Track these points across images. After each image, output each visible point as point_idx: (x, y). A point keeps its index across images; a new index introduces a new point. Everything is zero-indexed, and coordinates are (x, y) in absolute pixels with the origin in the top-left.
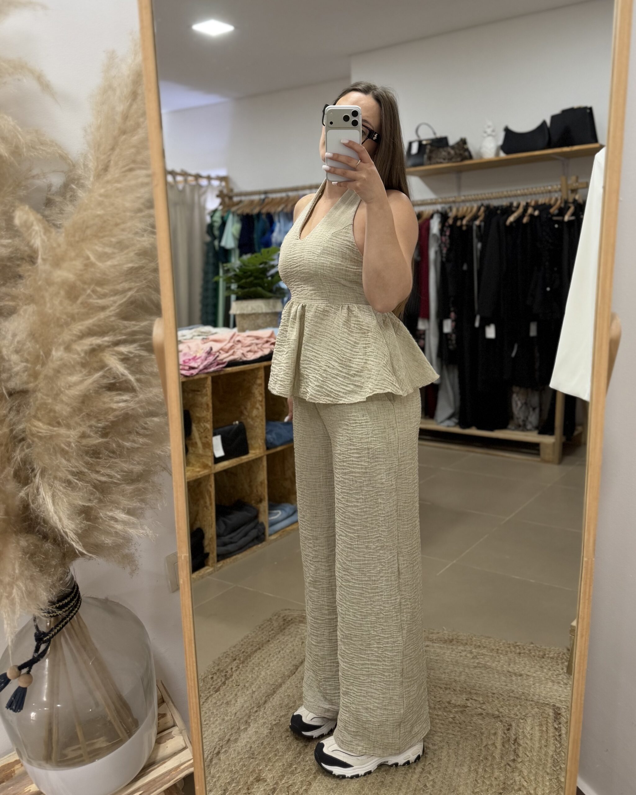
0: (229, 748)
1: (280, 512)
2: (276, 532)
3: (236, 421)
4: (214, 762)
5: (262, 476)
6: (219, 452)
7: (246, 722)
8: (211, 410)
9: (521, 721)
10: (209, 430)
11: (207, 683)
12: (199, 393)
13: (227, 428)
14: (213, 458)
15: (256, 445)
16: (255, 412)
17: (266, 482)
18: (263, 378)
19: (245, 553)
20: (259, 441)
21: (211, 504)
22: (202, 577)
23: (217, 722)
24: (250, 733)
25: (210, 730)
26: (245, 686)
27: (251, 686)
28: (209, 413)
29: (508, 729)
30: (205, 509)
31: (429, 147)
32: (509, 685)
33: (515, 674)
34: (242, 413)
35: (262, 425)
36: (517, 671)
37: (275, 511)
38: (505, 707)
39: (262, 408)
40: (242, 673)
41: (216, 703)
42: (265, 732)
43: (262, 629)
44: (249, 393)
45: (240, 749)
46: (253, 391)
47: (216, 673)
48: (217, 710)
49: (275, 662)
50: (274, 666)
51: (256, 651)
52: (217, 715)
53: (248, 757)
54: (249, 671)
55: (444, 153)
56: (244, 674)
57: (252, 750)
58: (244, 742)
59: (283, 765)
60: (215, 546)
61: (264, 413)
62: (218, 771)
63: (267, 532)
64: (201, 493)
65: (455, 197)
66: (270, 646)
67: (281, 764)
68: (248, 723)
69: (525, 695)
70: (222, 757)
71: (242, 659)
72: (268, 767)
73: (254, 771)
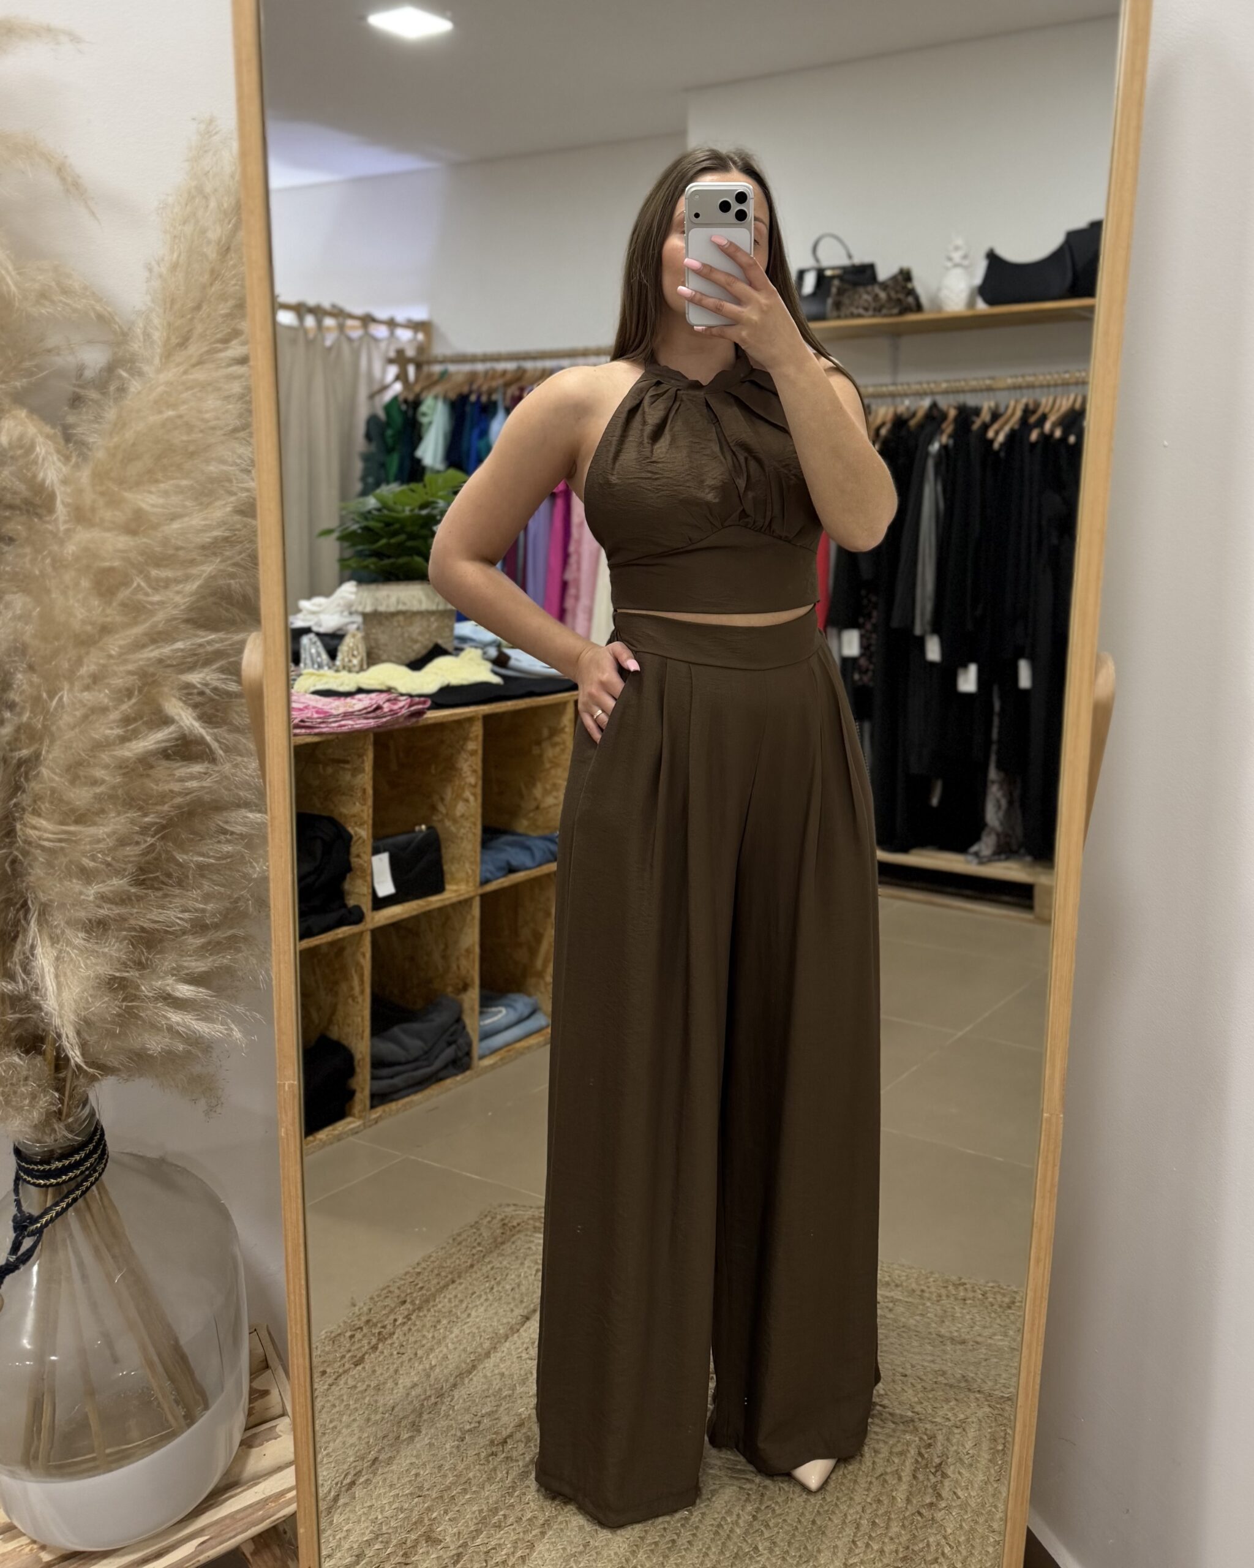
0: (375, 1474)
1: (504, 1010)
2: (494, 1051)
3: (420, 824)
4: (341, 1502)
5: (471, 937)
6: (385, 887)
7: (413, 1423)
8: (370, 802)
9: (956, 1431)
10: (364, 841)
11: (340, 1347)
12: (347, 766)
13: (401, 839)
14: (370, 898)
15: (461, 875)
16: (460, 808)
17: (477, 950)
18: (480, 738)
19: (428, 1092)
20: (467, 865)
21: (362, 992)
22: (339, 1138)
23: (355, 1425)
24: (418, 1446)
25: (339, 1440)
26: (416, 1354)
27: (428, 1355)
28: (365, 808)
29: (930, 1445)
30: (350, 1001)
31: (836, 282)
32: (938, 1360)
33: (952, 1339)
34: (433, 809)
35: (474, 834)
36: (956, 1334)
37: (494, 1009)
38: (925, 1403)
39: (476, 799)
40: (414, 1329)
41: (355, 1387)
42: (448, 1446)
43: (460, 1243)
44: (450, 769)
45: (395, 1477)
46: (458, 766)
47: (361, 1328)
48: (356, 1401)
49: (482, 1309)
50: (477, 1317)
51: (446, 1286)
52: (356, 1409)
53: (411, 1494)
54: (428, 1325)
55: (866, 297)
56: (418, 1331)
57: (419, 1479)
58: (405, 1464)
59: (481, 1511)
60: (368, 1077)
61: (479, 810)
62: (348, 1519)
63: (476, 1053)
64: (344, 969)
65: (886, 385)
66: (474, 1276)
67: (475, 1508)
68: (416, 1428)
69: (966, 1381)
70: (359, 1492)
71: (417, 1302)
72: (450, 1515)
73: (420, 1521)
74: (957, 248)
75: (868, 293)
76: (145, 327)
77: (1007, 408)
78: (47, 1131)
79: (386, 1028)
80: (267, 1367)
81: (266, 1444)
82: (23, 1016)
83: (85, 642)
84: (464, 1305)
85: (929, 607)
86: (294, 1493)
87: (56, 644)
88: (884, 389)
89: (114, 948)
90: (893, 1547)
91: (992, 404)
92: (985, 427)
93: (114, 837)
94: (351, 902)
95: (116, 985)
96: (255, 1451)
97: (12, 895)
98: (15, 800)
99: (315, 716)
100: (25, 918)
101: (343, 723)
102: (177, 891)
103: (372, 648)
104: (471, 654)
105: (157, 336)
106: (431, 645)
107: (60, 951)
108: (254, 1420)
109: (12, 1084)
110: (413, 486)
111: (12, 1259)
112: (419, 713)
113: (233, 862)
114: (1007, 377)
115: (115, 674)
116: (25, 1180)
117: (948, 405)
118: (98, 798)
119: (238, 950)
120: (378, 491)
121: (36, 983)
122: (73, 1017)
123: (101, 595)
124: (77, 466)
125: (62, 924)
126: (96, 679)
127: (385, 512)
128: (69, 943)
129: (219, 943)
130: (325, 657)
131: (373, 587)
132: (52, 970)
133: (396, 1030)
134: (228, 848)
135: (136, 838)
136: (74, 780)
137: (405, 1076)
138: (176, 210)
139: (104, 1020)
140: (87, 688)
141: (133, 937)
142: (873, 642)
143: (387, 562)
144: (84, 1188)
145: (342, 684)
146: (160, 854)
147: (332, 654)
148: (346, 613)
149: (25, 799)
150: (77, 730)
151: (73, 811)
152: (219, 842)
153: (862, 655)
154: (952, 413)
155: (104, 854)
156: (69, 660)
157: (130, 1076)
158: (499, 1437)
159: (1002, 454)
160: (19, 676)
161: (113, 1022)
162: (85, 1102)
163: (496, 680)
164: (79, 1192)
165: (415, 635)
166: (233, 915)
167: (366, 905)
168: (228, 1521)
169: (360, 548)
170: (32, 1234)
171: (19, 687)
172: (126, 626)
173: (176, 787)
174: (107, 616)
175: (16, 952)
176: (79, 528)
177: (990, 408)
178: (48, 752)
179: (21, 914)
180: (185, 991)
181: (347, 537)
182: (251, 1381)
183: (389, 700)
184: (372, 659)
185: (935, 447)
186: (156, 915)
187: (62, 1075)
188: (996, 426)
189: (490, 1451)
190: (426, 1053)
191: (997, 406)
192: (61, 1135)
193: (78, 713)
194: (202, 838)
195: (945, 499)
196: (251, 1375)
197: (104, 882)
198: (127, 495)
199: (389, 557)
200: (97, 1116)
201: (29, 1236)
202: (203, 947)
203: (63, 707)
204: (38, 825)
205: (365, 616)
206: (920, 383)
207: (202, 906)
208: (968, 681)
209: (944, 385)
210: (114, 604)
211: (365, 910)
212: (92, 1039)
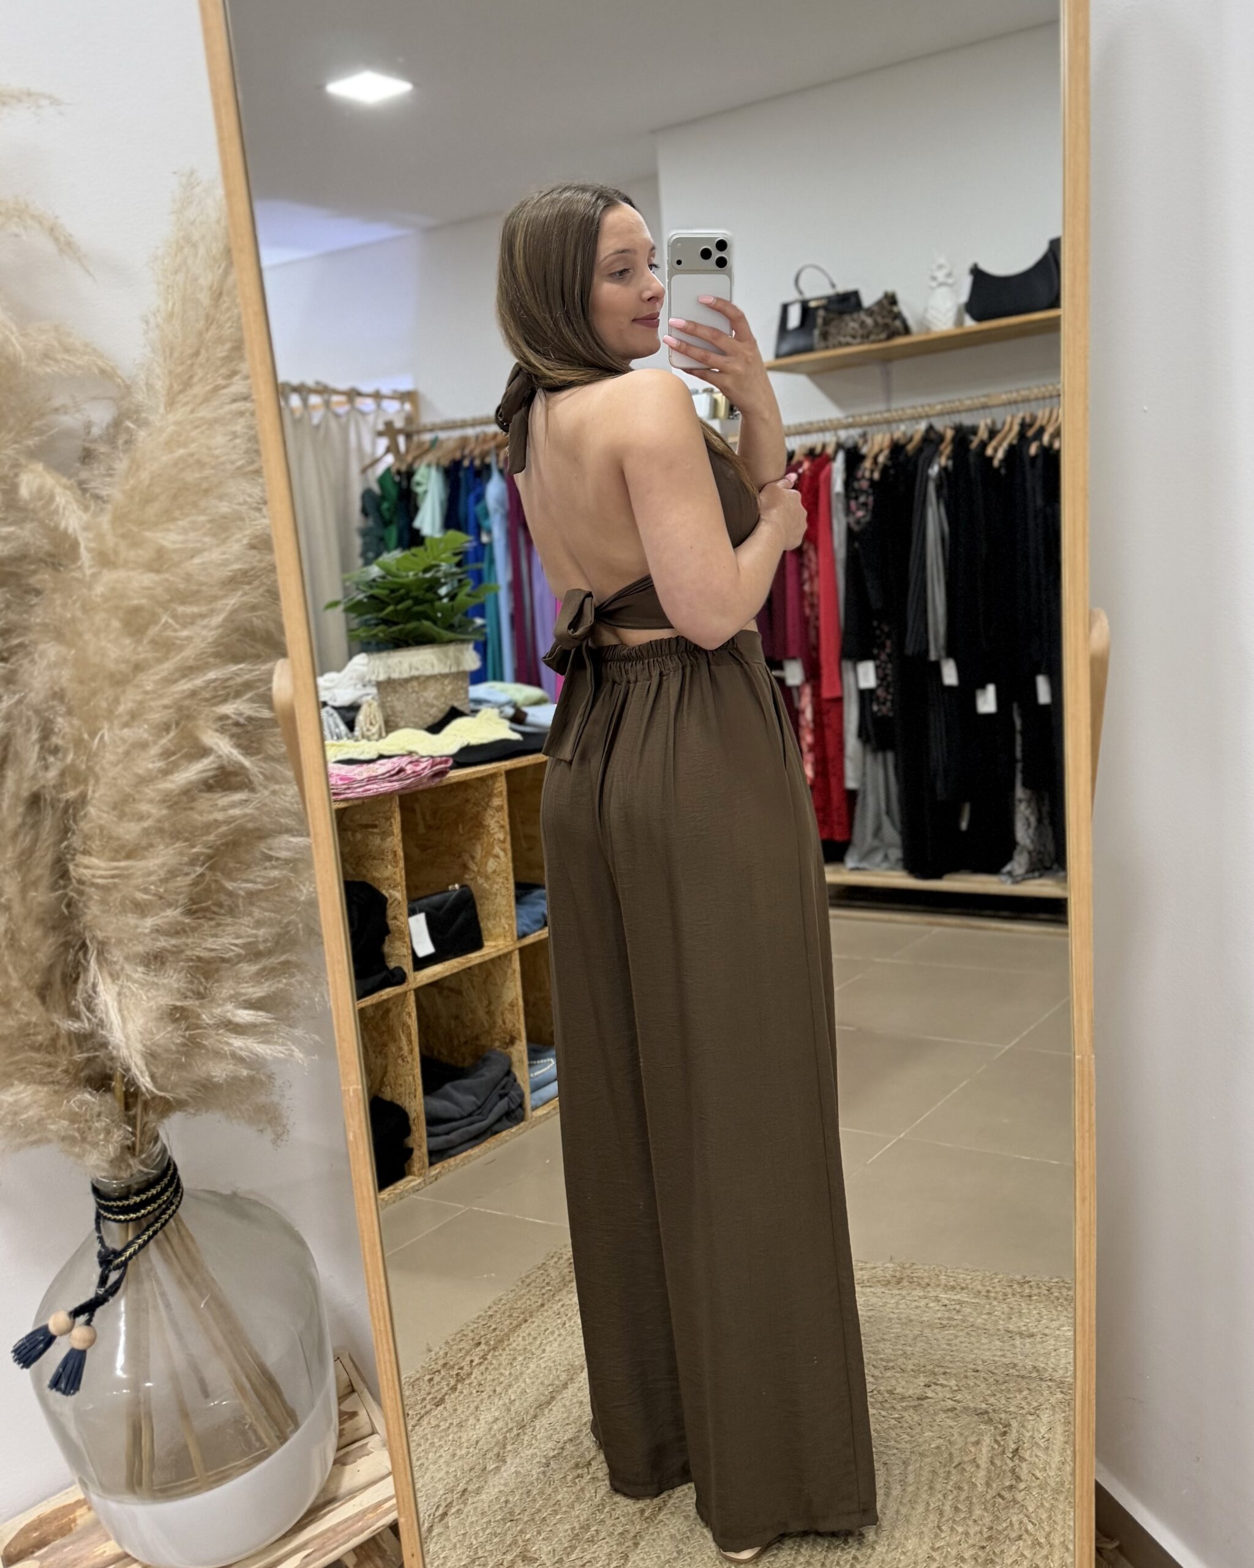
0: (465, 1504)
2: (546, 1101)
3: (454, 884)
4: (434, 1533)
5: (513, 990)
6: (425, 947)
7: (498, 1455)
8: (402, 864)
9: (1030, 1418)
10: (399, 903)
11: (420, 1390)
12: (375, 830)
13: (436, 899)
14: (410, 958)
15: (498, 930)
16: (492, 865)
17: (521, 1002)
18: (505, 793)
19: (484, 1146)
20: (503, 921)
21: (411, 1051)
22: (401, 1197)
23: (442, 1460)
24: (505, 1475)
25: (428, 1476)
26: (495, 1391)
27: (507, 1391)
28: (398, 870)
29: (1005, 1433)
30: (400, 1061)
31: (821, 313)
32: (1009, 1354)
33: (1021, 1334)
34: (465, 867)
35: (507, 889)
36: (1024, 1328)
37: (541, 1062)
38: (999, 1395)
39: (506, 855)
40: (490, 1368)
41: (438, 1426)
42: (534, 1472)
43: (529, 1285)
44: (477, 826)
45: (486, 1505)
46: (486, 823)
47: (439, 1371)
48: (440, 1439)
49: (556, 1344)
50: (552, 1352)
51: (519, 1325)
52: (441, 1446)
53: (502, 1519)
54: (504, 1363)
55: (852, 325)
56: (495, 1369)
57: (509, 1506)
58: (494, 1492)
59: (573, 1529)
60: (425, 1134)
61: (511, 865)
62: (445, 1547)
63: (529, 1102)
64: (390, 1031)
65: (881, 413)
66: (545, 1314)
67: (567, 1527)
68: (501, 1459)
69: (1038, 1371)
70: (451, 1521)
71: (492, 1343)
72: (543, 1535)
73: (515, 1542)
74: (940, 267)
75: (854, 320)
76: (147, 379)
77: (1004, 424)
78: (123, 1166)
79: (440, 1085)
80: (353, 1391)
81: (359, 1461)
82: (91, 1054)
83: (120, 681)
84: (538, 1342)
85: (942, 629)
86: (394, 1501)
87: (93, 685)
88: (879, 416)
89: (173, 979)
90: (978, 1528)
91: (989, 421)
92: (984, 445)
93: (166, 869)
94: (392, 964)
95: (177, 1015)
96: (348, 1468)
97: (69, 938)
98: (65, 843)
99: (340, 782)
100: (85, 959)
101: (368, 787)
102: (229, 920)
103: (389, 716)
104: (487, 713)
105: (159, 385)
106: (447, 709)
107: (122, 987)
108: (345, 1441)
109: (86, 1121)
110: (414, 550)
111: (101, 1291)
112: (442, 773)
113: (279, 887)
114: (1002, 393)
115: (151, 709)
116: (105, 1218)
117: (945, 427)
118: (146, 832)
119: (292, 975)
120: (381, 559)
121: (101, 1020)
122: (139, 1046)
123: (131, 635)
124: (95, 515)
125: (121, 959)
126: (134, 717)
127: (389, 578)
128: (129, 978)
129: (273, 969)
130: (343, 728)
131: (384, 655)
132: (116, 1004)
133: (448, 1087)
134: (275, 873)
135: (186, 869)
136: (122, 816)
137: (460, 1131)
138: (166, 261)
139: (168, 1051)
140: (126, 725)
141: (190, 967)
142: (889, 672)
143: (395, 628)
144: (162, 1221)
145: (363, 753)
146: (209, 885)
147: (351, 725)
148: (359, 686)
149: (76, 841)
150: (120, 766)
151: (122, 847)
152: (265, 868)
153: (879, 686)
154: (949, 434)
155: (156, 886)
156: (107, 699)
157: (197, 1110)
158: (583, 1460)
159: (1003, 471)
160: (60, 720)
161: (178, 1052)
162: (156, 1139)
163: (516, 736)
164: (158, 1225)
165: (430, 701)
166: (284, 941)
167: (407, 966)
168: (330, 1534)
169: (368, 617)
170: (117, 1267)
171: (60, 731)
172: (159, 661)
173: (220, 816)
174: (138, 654)
175: (79, 993)
176: (105, 571)
177: (986, 425)
178: (94, 792)
179: (81, 954)
180: (245, 1016)
181: (354, 608)
182: (340, 1404)
183: (411, 762)
184: (390, 726)
185: (934, 470)
186: (210, 943)
187: (132, 1113)
188: (994, 443)
189: (575, 1474)
190: (479, 1108)
191: (994, 423)
192: (137, 1169)
193: (120, 750)
194: (249, 867)
195: (950, 524)
196: (339, 1398)
197: (157, 914)
198: (148, 534)
199: (396, 624)
200: (169, 1153)
201: (115, 1269)
202: (258, 973)
203: (104, 745)
204: (90, 864)
205: (379, 685)
206: (914, 407)
207: (254, 932)
208: (987, 702)
209: (939, 407)
210: (145, 641)
211: (406, 970)
212: (159, 1071)
